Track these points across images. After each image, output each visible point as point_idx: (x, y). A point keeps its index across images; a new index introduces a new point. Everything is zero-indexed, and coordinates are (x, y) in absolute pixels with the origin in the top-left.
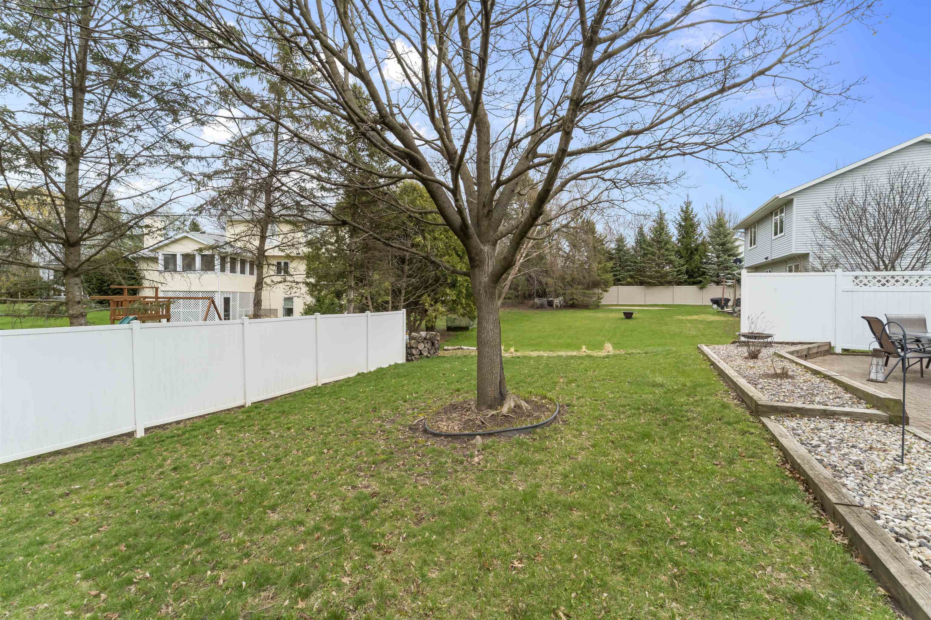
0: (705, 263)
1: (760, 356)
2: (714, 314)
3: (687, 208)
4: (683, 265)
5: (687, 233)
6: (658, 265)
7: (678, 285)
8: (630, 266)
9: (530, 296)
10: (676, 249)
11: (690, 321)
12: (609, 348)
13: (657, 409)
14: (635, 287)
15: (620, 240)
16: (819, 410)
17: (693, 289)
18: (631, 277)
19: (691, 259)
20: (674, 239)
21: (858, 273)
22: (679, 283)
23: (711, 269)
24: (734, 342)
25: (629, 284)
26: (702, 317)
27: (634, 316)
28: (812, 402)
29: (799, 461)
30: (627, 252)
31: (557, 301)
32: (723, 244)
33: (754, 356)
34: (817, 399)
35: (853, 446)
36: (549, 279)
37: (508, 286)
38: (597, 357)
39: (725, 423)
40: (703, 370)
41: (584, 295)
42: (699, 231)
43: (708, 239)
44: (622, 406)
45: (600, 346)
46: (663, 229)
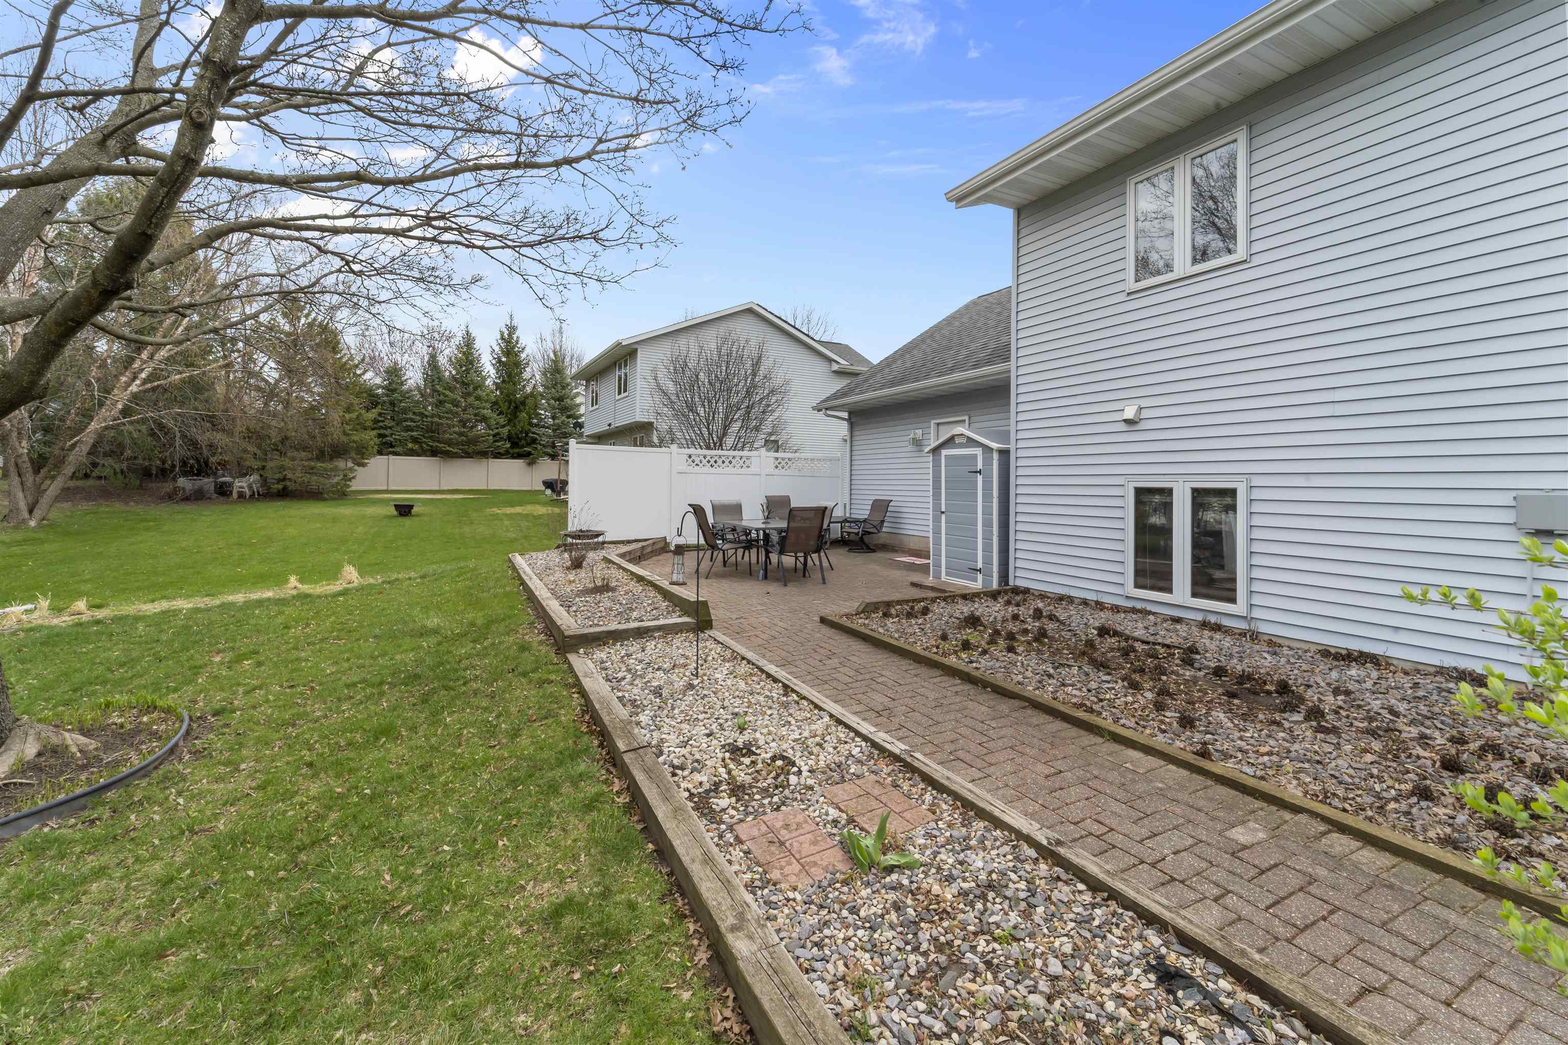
0: (537, 425)
1: (584, 564)
2: (544, 504)
3: (510, 335)
4: (503, 426)
5: (510, 376)
6: (463, 423)
7: (496, 457)
8: (412, 420)
9: (164, 473)
10: (493, 399)
11: (510, 516)
12: (351, 574)
13: (417, 677)
14: (422, 460)
15: (394, 372)
16: (633, 629)
17: (519, 463)
18: (415, 440)
19: (516, 417)
20: (489, 382)
21: (692, 451)
22: (498, 455)
23: (545, 435)
24: (558, 547)
25: (411, 453)
26: (528, 509)
27: (415, 510)
28: (628, 620)
29: (597, 706)
30: (406, 395)
31: (241, 484)
32: (560, 399)
33: (577, 564)
34: (635, 614)
35: (658, 669)
36: (219, 436)
37: (85, 449)
38: (319, 597)
39: (520, 674)
40: (506, 595)
41: (311, 471)
42: (526, 375)
43: (541, 389)
44: (348, 686)
45: (334, 573)
46: (471, 363)
